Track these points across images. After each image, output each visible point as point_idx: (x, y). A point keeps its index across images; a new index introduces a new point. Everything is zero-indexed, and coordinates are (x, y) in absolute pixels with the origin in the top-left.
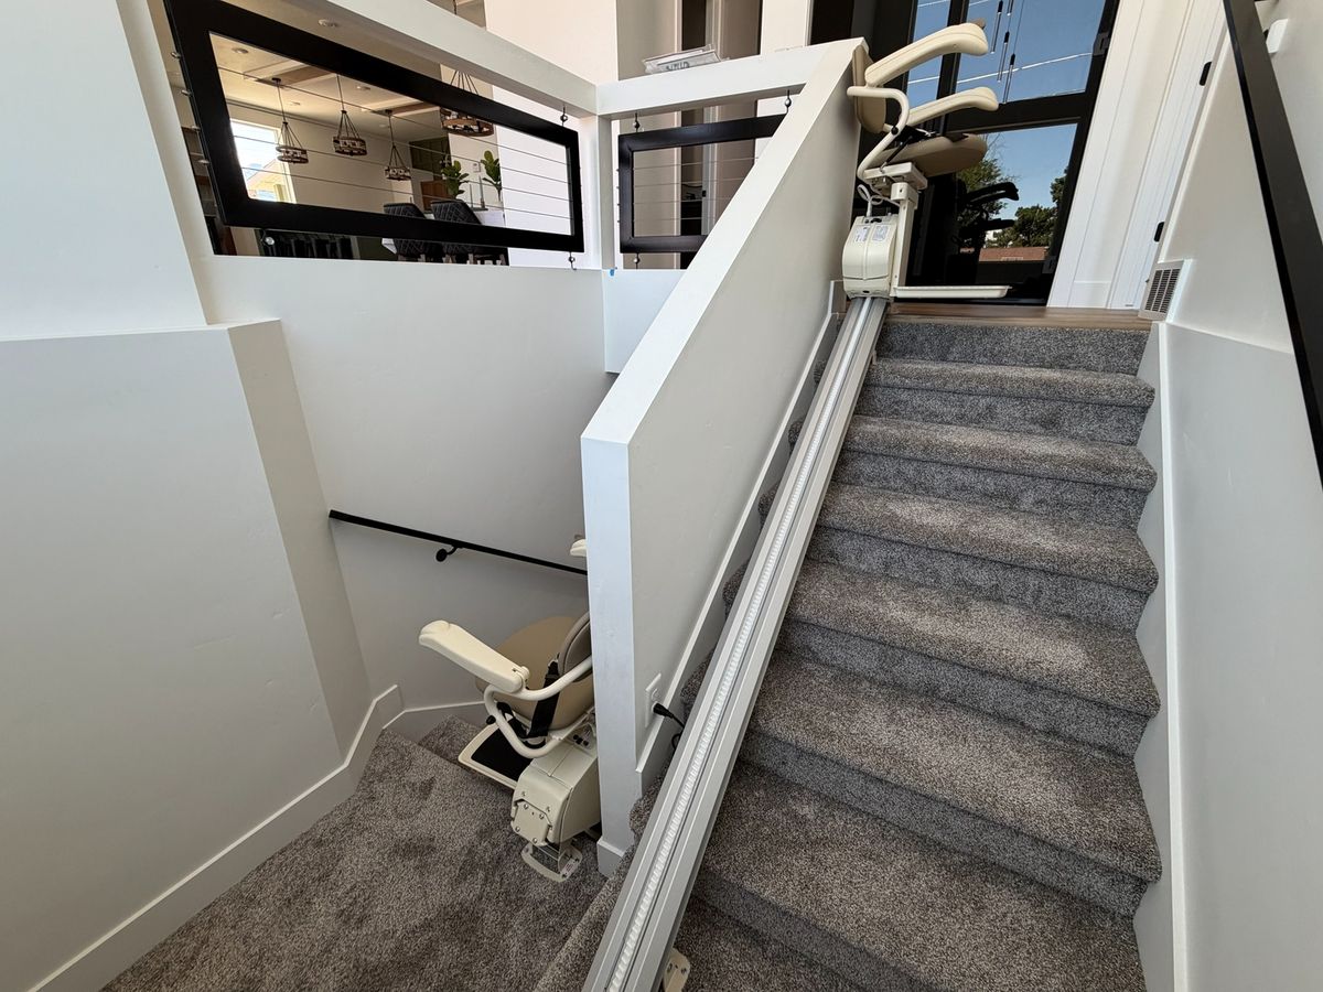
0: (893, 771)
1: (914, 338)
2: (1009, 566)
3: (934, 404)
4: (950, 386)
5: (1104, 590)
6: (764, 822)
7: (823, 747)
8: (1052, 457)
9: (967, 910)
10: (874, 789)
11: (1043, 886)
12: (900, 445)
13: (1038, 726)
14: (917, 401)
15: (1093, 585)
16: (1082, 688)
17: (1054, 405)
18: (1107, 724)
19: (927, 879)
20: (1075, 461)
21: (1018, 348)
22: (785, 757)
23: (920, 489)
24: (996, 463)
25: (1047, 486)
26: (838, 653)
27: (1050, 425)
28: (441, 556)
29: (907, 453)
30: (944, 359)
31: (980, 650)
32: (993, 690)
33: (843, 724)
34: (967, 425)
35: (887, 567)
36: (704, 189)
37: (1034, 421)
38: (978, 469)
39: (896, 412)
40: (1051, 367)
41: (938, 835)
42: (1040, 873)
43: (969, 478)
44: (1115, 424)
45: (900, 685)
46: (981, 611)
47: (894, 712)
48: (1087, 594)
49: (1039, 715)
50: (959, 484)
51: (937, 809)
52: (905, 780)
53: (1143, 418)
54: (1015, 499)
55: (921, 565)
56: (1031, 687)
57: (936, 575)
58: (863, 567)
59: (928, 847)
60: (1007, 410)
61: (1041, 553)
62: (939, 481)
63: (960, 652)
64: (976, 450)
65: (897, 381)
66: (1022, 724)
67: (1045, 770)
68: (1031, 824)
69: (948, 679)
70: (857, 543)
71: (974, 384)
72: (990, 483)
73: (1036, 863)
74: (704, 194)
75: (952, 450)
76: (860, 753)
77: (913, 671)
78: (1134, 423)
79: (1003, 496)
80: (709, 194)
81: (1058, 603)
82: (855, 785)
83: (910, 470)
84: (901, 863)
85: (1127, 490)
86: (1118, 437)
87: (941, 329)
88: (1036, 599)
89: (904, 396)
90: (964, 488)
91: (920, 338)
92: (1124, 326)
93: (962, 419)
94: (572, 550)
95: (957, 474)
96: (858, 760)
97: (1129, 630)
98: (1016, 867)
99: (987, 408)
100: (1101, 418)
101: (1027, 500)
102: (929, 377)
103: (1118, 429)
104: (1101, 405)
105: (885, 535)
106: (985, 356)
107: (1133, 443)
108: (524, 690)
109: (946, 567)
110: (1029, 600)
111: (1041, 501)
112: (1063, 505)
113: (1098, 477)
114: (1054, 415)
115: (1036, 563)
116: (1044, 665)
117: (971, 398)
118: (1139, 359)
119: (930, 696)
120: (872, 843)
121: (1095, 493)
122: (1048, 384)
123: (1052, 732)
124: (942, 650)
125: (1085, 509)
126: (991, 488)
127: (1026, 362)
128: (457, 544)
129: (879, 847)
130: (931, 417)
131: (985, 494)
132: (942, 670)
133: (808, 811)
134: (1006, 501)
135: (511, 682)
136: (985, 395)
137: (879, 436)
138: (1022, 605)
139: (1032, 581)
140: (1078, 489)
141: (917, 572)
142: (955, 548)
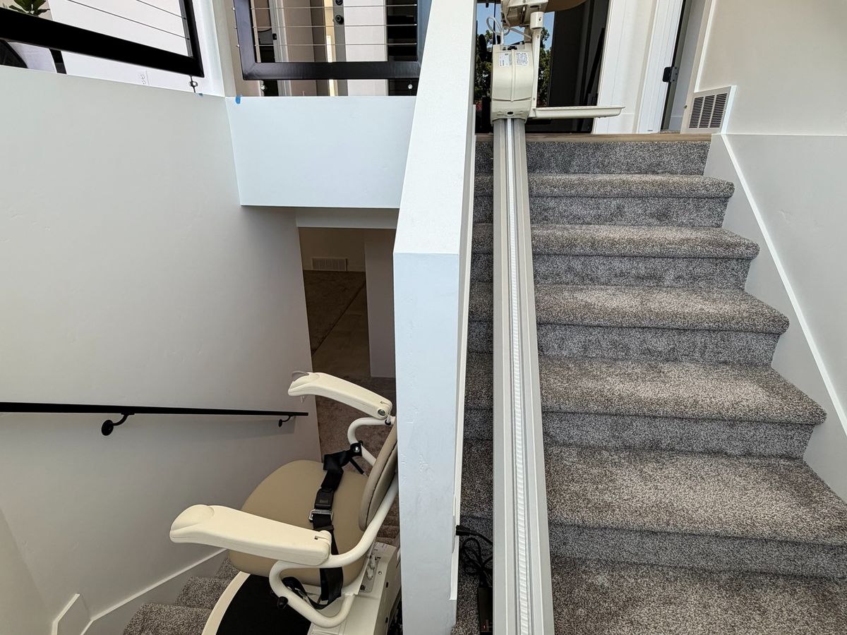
0: (671, 522)
1: (542, 155)
2: (682, 331)
3: (577, 209)
4: (590, 192)
5: (749, 337)
6: (577, 605)
7: (609, 519)
8: (688, 240)
9: (758, 618)
10: (649, 543)
11: (787, 576)
12: (572, 244)
13: (737, 452)
14: (562, 207)
15: (742, 335)
16: (774, 414)
17: (666, 201)
18: (786, 438)
19: (718, 603)
20: (703, 241)
21: (622, 159)
22: (566, 538)
23: (589, 280)
24: (648, 250)
25: (682, 264)
26: (574, 432)
27: (663, 217)
28: (107, 428)
29: (578, 250)
30: (567, 172)
31: (696, 402)
32: (703, 432)
33: (614, 493)
34: (603, 224)
35: (585, 349)
36: (274, 32)
37: (652, 215)
38: (633, 257)
39: (546, 219)
40: (646, 173)
41: (703, 563)
42: (783, 566)
43: (625, 265)
44: (708, 213)
45: (630, 447)
46: (672, 370)
47: (641, 471)
48: (737, 342)
49: (738, 444)
50: (618, 271)
51: (702, 542)
52: (683, 526)
53: (726, 206)
54: (660, 279)
55: (614, 343)
56: (733, 422)
57: (627, 348)
58: (565, 353)
59: (701, 575)
60: (632, 208)
61: (709, 316)
62: (602, 271)
63: (683, 407)
64: (630, 241)
65: (548, 191)
66: (726, 453)
67: (766, 485)
68: (783, 533)
69: (668, 432)
70: (560, 332)
71: (609, 188)
72: (642, 268)
73: (776, 559)
74: (274, 37)
75: (613, 243)
76: (640, 514)
77: (640, 432)
78: (719, 210)
79: (651, 277)
80: (279, 36)
81: (718, 353)
82: (631, 544)
83: (577, 265)
84: (693, 598)
85: (737, 260)
86: (709, 222)
87: (562, 146)
88: (702, 354)
89: (552, 203)
90: (622, 274)
91: (547, 155)
92: (692, 138)
93: (599, 220)
94: (289, 390)
95: (616, 263)
96: (640, 521)
97: (767, 364)
98: (764, 567)
99: (618, 208)
100: (698, 208)
101: (669, 278)
102: (572, 186)
103: (709, 217)
104: (698, 198)
105: (586, 321)
106: (598, 167)
107: (719, 226)
108: (332, 556)
109: (634, 340)
110: (697, 355)
111: (680, 277)
112: (695, 278)
113: (721, 252)
114: (666, 209)
115: (706, 325)
116: (744, 403)
117: (605, 201)
118: (704, 164)
119: (655, 450)
120: (664, 589)
121: (717, 265)
122: (661, 184)
123: (748, 454)
124: (668, 409)
125: (709, 278)
126: (643, 272)
127: (628, 170)
128: (127, 411)
129: (670, 590)
130: (576, 219)
131: (638, 277)
132: (664, 425)
133: (602, 579)
134: (654, 280)
135: (320, 553)
136: (615, 198)
137: (553, 238)
138: (693, 360)
139: (699, 339)
140: (706, 264)
141: (611, 349)
142: (645, 323)
